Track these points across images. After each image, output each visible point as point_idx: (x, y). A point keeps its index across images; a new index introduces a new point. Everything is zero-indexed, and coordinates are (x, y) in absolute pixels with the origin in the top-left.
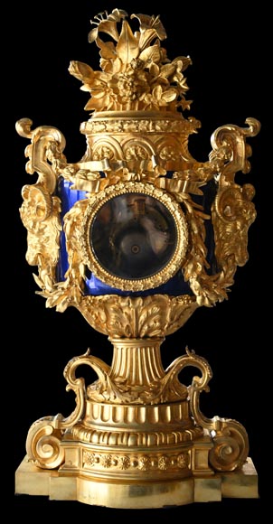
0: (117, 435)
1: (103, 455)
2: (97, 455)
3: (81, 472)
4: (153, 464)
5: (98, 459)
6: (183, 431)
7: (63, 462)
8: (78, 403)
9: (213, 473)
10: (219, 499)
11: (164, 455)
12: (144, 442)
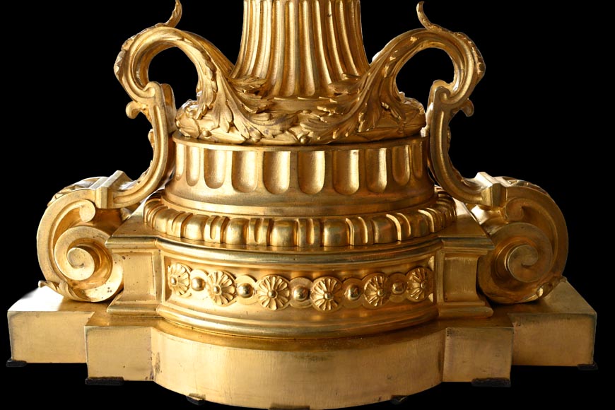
0: (243, 224)
1: (212, 271)
2: (197, 273)
3: (161, 311)
4: (348, 294)
5: (201, 281)
6: (411, 210)
7: (121, 290)
8: (154, 145)
9: (490, 310)
10: (506, 374)
11: (378, 271)
12: (312, 239)
